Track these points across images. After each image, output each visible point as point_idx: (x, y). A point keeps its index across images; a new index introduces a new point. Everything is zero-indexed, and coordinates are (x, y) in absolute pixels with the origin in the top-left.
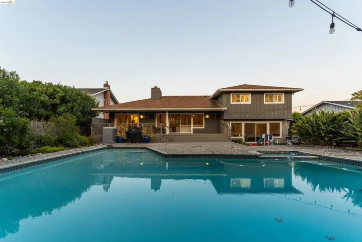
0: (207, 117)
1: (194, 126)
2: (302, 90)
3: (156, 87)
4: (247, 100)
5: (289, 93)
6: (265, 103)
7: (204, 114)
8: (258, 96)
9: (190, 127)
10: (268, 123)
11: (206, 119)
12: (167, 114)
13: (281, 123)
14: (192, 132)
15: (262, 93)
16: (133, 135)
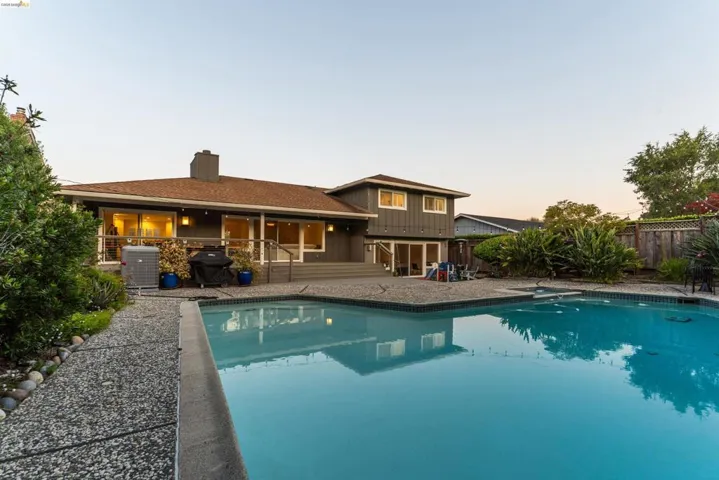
0: (331, 229)
1: (305, 248)
2: (468, 195)
3: (207, 153)
4: (400, 203)
5: (451, 197)
6: (424, 211)
7: (323, 223)
8: (417, 197)
9: (298, 248)
10: (424, 244)
11: (328, 234)
12: (263, 220)
13: (439, 244)
14: (301, 260)
15: (421, 193)
16: (214, 266)
